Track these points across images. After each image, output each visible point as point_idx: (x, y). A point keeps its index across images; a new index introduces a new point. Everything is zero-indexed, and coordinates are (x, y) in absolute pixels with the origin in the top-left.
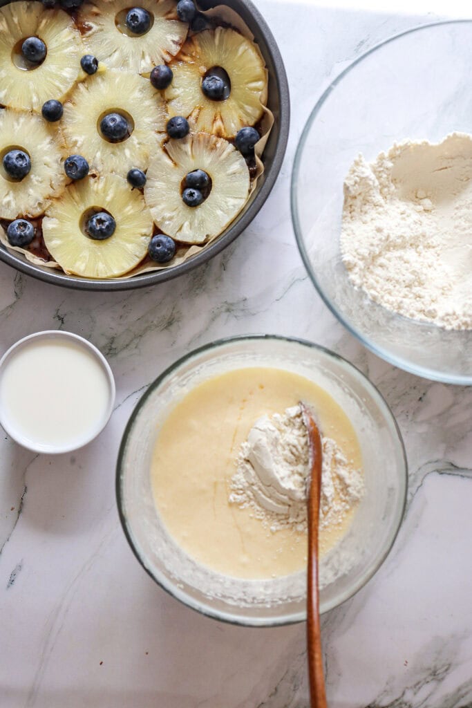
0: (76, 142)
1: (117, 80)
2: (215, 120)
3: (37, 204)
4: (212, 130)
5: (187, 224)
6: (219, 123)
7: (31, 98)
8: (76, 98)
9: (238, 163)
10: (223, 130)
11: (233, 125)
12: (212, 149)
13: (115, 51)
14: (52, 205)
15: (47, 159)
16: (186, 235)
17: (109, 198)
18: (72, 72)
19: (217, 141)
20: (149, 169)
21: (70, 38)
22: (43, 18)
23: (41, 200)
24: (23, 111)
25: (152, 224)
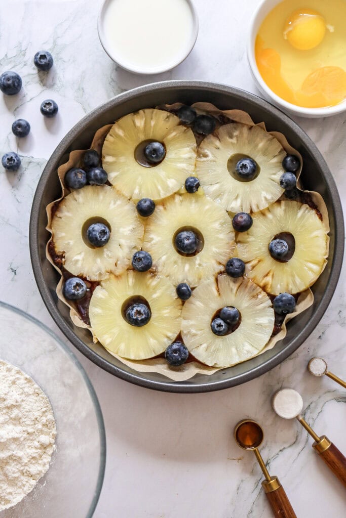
0: (152, 239)
1: (207, 207)
2: (267, 275)
3: (98, 273)
4: (261, 282)
5: (205, 345)
6: (269, 279)
7: (134, 189)
8: (168, 206)
9: (267, 318)
10: (269, 286)
11: (279, 286)
12: (254, 297)
13: (217, 183)
14: (108, 280)
15: (123, 241)
16: (200, 353)
17: (155, 296)
18: (175, 183)
19: (260, 293)
20: (197, 289)
21: (187, 156)
22: (174, 130)
23: (103, 271)
24: (123, 195)
25: (178, 333)
